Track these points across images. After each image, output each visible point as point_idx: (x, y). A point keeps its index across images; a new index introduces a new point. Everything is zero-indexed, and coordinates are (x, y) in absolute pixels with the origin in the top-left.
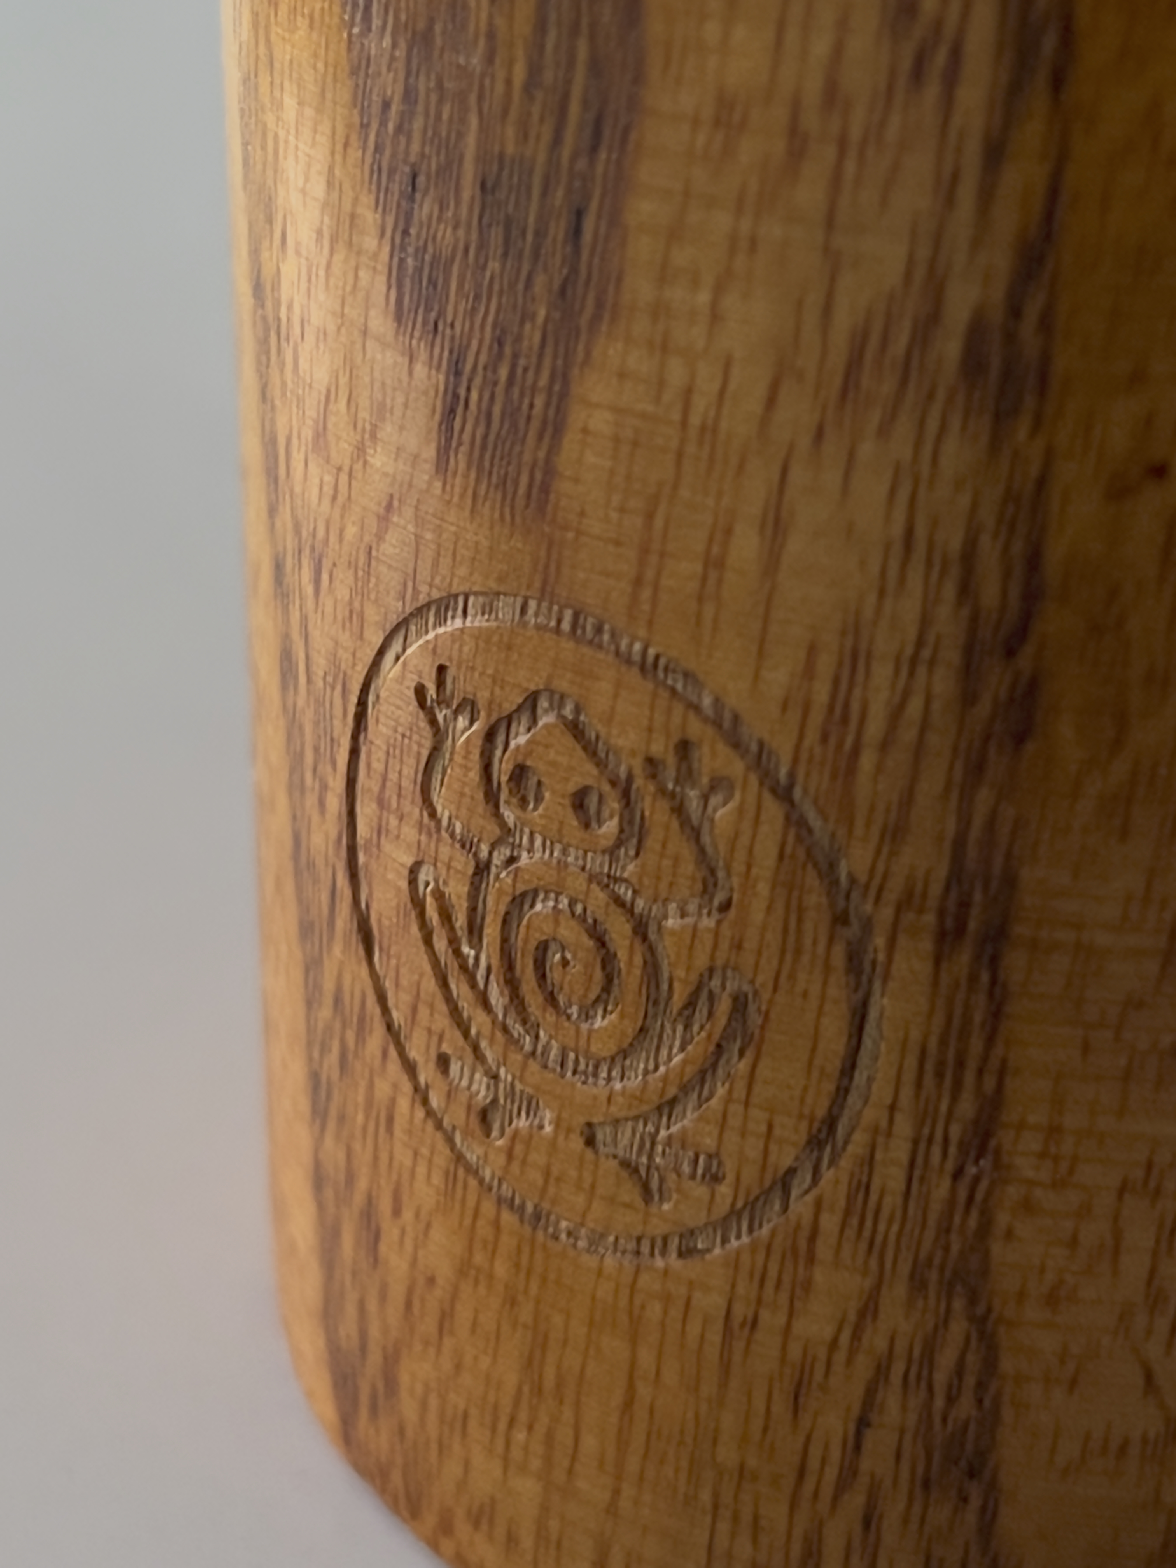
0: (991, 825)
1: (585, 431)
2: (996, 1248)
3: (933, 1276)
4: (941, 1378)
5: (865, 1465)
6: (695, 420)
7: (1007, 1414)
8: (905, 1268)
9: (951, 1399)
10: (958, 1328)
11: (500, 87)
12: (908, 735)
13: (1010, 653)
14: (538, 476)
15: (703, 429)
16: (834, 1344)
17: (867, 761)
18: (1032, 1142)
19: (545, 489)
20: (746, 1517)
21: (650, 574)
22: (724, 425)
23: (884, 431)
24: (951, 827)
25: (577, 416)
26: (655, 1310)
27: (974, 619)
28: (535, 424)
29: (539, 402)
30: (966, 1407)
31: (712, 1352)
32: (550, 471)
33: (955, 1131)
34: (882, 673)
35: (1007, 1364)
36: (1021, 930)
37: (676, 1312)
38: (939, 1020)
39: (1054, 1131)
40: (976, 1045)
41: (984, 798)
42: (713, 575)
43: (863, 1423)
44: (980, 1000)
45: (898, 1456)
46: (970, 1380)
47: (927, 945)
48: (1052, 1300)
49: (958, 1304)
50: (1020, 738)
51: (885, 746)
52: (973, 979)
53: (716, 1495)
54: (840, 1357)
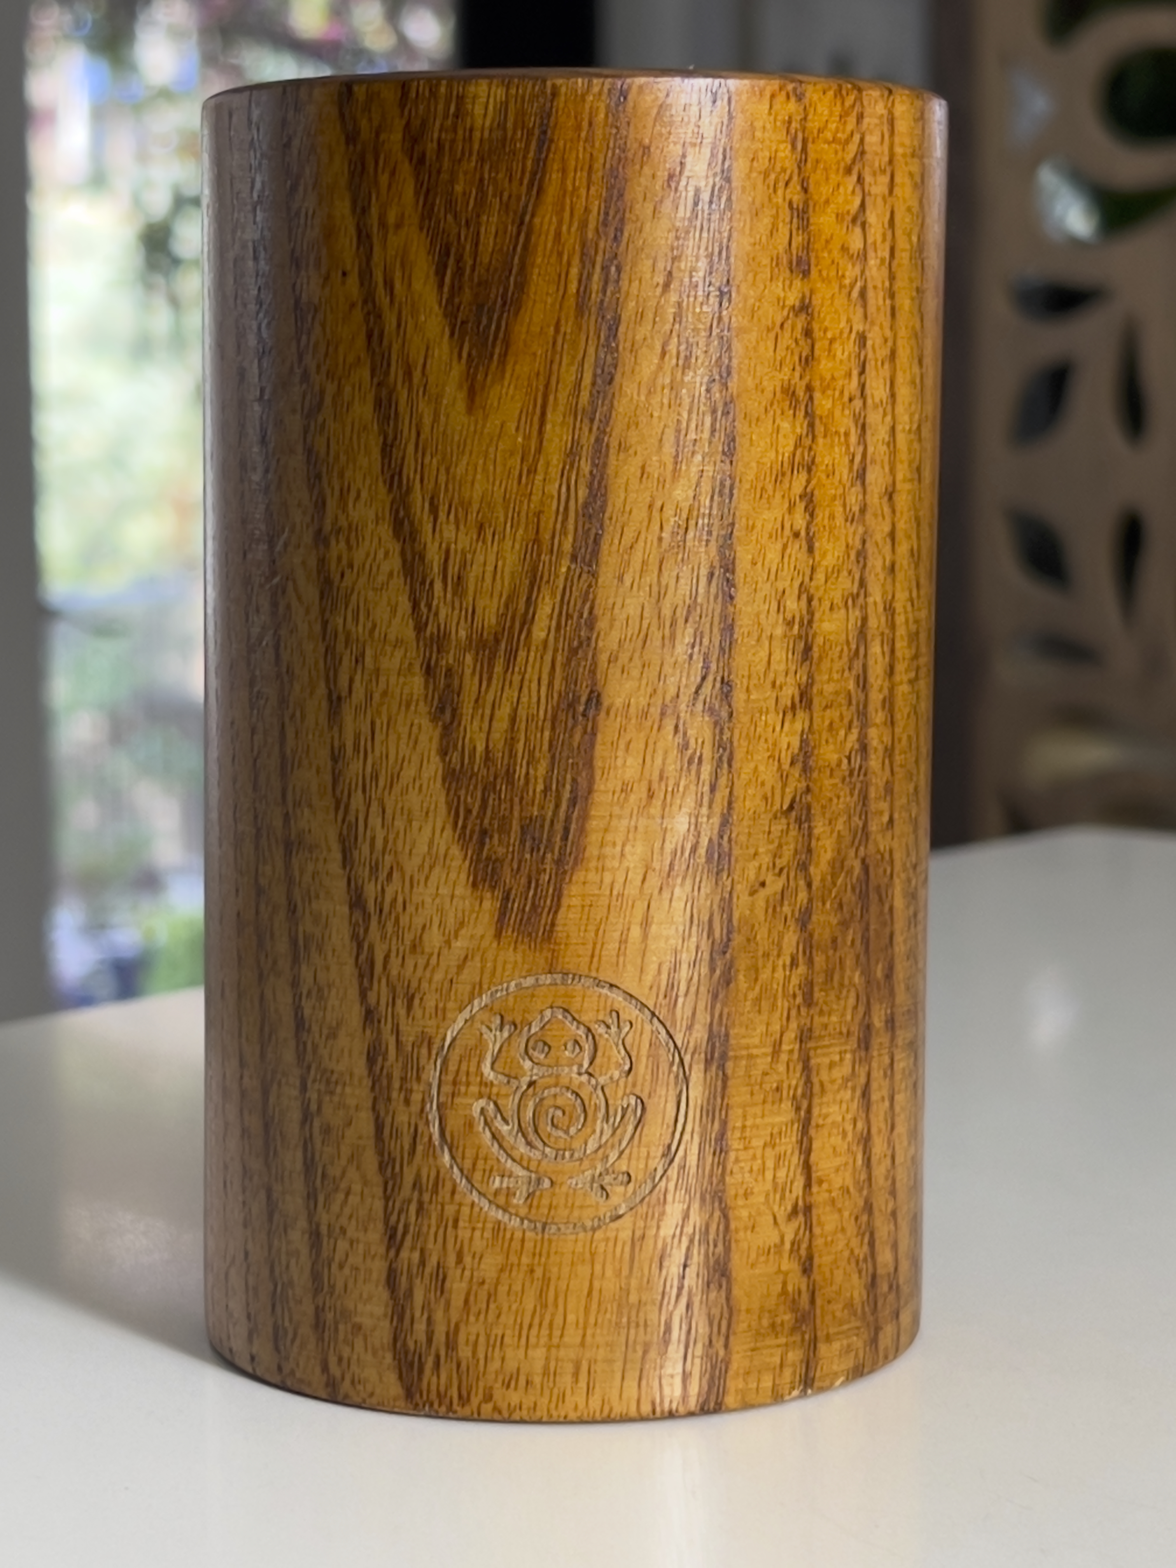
0: (721, 1015)
1: (569, 906)
2: (727, 1179)
3: (708, 1196)
4: (711, 1237)
5: (686, 1283)
6: (615, 893)
7: (733, 1245)
8: (698, 1195)
9: (715, 1246)
10: (717, 1214)
11: (531, 793)
12: (693, 989)
13: (724, 953)
14: (548, 928)
15: (618, 894)
16: (674, 1236)
17: (681, 1000)
18: (737, 1134)
19: (551, 931)
20: (642, 1323)
21: (597, 952)
22: (626, 892)
23: (682, 884)
24: (709, 1020)
25: (565, 901)
26: (602, 1247)
27: (713, 943)
28: (546, 910)
29: (548, 902)
30: (720, 1247)
31: (627, 1256)
32: (553, 924)
33: (713, 1136)
34: (685, 966)
35: (733, 1226)
36: (731, 1054)
37: (611, 1244)
38: (707, 1092)
39: (744, 1127)
40: (719, 1100)
41: (718, 1006)
42: (623, 947)
43: (685, 1266)
44: (719, 1083)
45: (698, 1275)
46: (721, 1236)
47: (702, 1066)
48: (746, 1195)
49: (716, 1204)
50: (728, 983)
51: (686, 995)
52: (717, 1075)
53: (629, 1318)
54: (676, 1240)
